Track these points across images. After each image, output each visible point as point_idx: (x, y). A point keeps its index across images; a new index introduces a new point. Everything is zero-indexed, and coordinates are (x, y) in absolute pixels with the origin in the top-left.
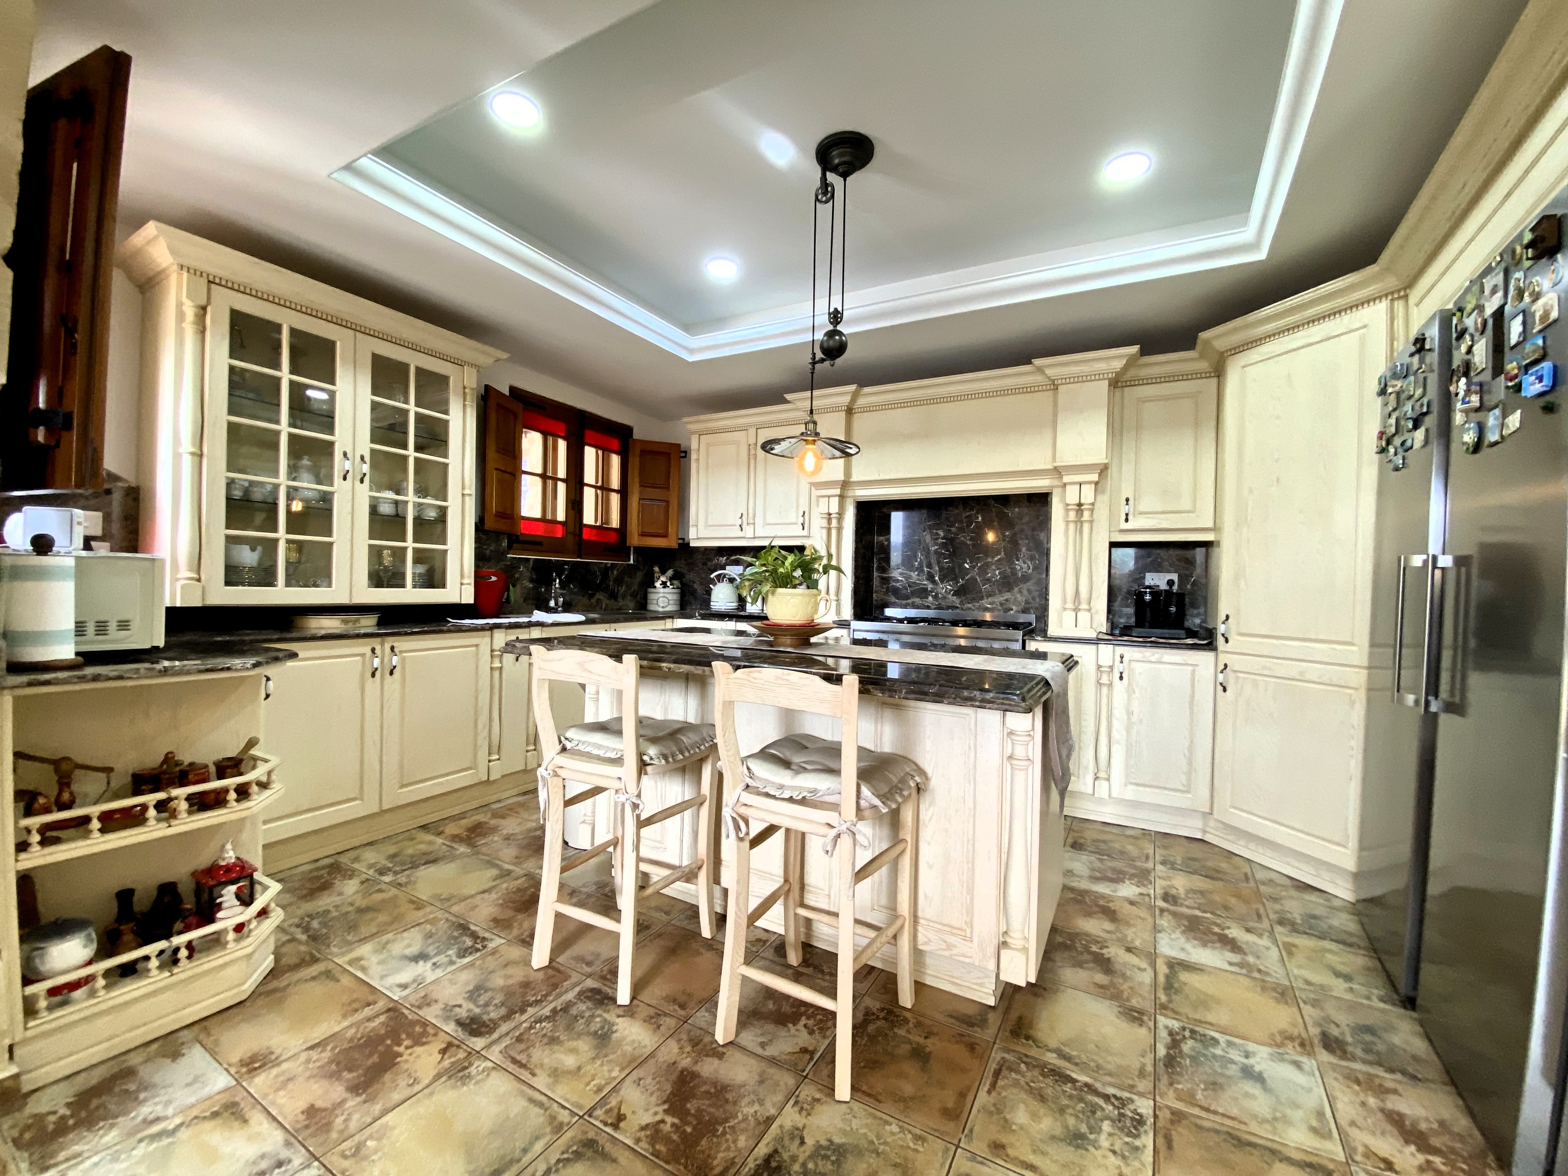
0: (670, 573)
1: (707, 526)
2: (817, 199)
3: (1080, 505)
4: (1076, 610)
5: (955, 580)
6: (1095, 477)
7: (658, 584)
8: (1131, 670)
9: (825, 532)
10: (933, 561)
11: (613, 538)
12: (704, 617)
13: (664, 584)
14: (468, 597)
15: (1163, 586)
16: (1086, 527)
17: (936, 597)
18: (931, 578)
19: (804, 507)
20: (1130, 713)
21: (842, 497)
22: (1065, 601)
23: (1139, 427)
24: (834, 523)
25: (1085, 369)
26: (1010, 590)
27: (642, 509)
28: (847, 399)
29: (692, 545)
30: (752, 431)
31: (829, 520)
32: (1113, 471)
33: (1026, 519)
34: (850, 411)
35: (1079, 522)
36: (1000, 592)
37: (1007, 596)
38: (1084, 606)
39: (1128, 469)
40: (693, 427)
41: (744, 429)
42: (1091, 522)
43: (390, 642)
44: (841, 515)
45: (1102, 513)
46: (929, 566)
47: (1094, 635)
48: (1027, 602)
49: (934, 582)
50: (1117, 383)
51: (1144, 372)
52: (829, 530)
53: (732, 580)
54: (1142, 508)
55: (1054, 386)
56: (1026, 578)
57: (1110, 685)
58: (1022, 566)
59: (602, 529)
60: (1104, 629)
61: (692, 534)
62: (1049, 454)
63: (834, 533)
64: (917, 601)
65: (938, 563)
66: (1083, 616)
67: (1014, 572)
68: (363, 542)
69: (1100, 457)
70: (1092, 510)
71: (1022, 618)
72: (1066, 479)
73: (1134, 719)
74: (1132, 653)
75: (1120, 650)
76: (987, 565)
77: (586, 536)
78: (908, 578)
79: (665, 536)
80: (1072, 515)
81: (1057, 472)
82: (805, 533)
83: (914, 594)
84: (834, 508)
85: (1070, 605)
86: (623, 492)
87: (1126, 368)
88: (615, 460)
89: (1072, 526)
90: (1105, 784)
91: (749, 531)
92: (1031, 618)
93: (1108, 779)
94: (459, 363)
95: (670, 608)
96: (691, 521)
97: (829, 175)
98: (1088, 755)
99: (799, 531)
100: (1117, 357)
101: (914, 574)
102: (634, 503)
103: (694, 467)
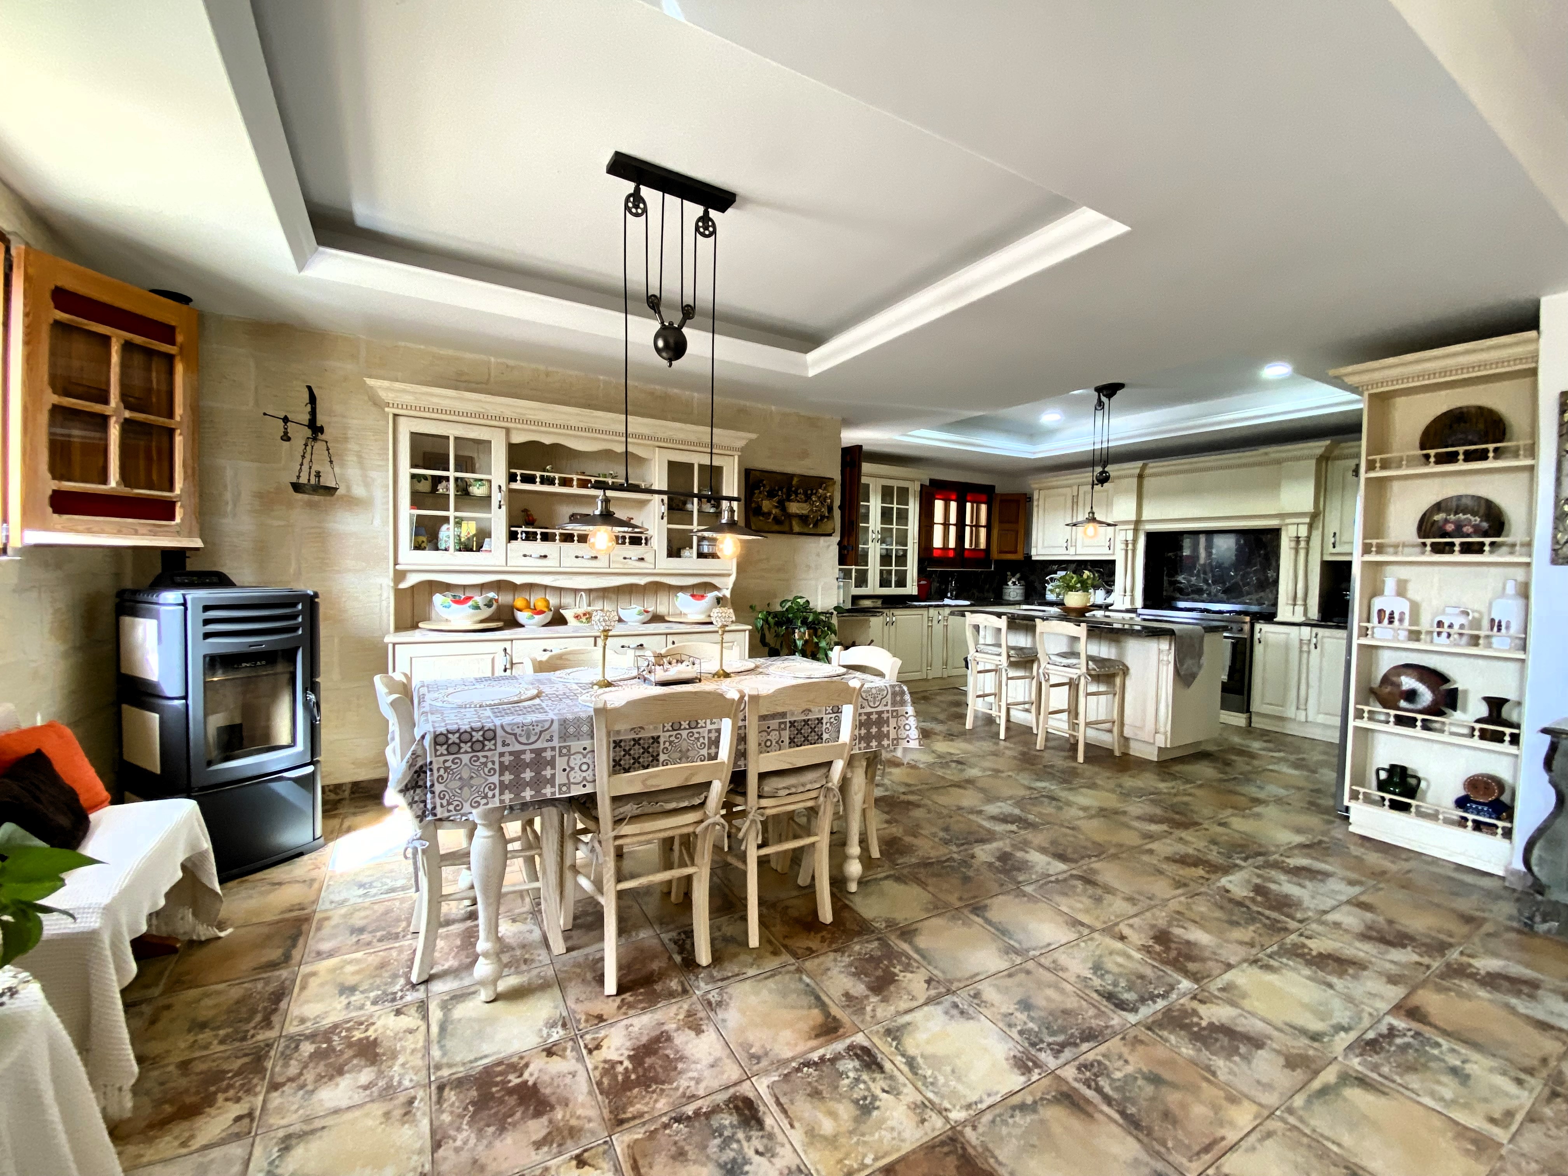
0: (1018, 575)
1: (1044, 547)
2: (1095, 409)
3: (1299, 537)
4: (1295, 605)
5: (1224, 583)
6: (1308, 521)
7: (1010, 583)
8: (1322, 643)
9: (1123, 552)
11: (982, 555)
12: (1040, 604)
13: (1014, 583)
14: (915, 592)
16: (1304, 552)
17: (1209, 594)
18: (1206, 581)
19: (1110, 536)
20: (1321, 669)
21: (1136, 531)
22: (1287, 599)
23: (1344, 486)
24: (1130, 546)
26: (1264, 591)
27: (1000, 536)
28: (1138, 471)
29: (1034, 558)
30: (1076, 488)
31: (1127, 545)
32: (1321, 516)
34: (1141, 477)
35: (1296, 549)
36: (1256, 592)
37: (1262, 594)
38: (1302, 603)
39: (1336, 514)
40: (1036, 486)
41: (1070, 486)
42: (1307, 549)
43: (892, 611)
44: (1135, 541)
45: (1315, 544)
46: (1205, 572)
49: (1208, 584)
50: (1320, 460)
51: (1346, 452)
52: (1127, 551)
54: (1345, 539)
57: (1309, 652)
58: (1271, 574)
59: (976, 550)
61: (1033, 552)
62: (1276, 504)
63: (1130, 551)
64: (1196, 597)
65: (1211, 571)
66: (1299, 609)
67: (1267, 578)
68: (878, 568)
69: (1310, 507)
70: (1306, 541)
72: (1289, 521)
73: (1324, 672)
74: (1325, 632)
75: (1322, 630)
76: (1248, 573)
77: (966, 553)
78: (1189, 581)
79: (1015, 552)
80: (1293, 544)
81: (1283, 516)
82: (1111, 552)
83: (1193, 592)
84: (1130, 537)
86: (988, 527)
87: (1327, 451)
88: (984, 508)
89: (1294, 551)
90: (1304, 713)
91: (1072, 551)
93: (1306, 710)
94: (913, 480)
95: (1018, 598)
96: (1033, 544)
97: (1103, 399)
98: (1293, 694)
99: (1107, 551)
100: (1319, 447)
101: (1193, 579)
102: (995, 533)
103: (1035, 509)
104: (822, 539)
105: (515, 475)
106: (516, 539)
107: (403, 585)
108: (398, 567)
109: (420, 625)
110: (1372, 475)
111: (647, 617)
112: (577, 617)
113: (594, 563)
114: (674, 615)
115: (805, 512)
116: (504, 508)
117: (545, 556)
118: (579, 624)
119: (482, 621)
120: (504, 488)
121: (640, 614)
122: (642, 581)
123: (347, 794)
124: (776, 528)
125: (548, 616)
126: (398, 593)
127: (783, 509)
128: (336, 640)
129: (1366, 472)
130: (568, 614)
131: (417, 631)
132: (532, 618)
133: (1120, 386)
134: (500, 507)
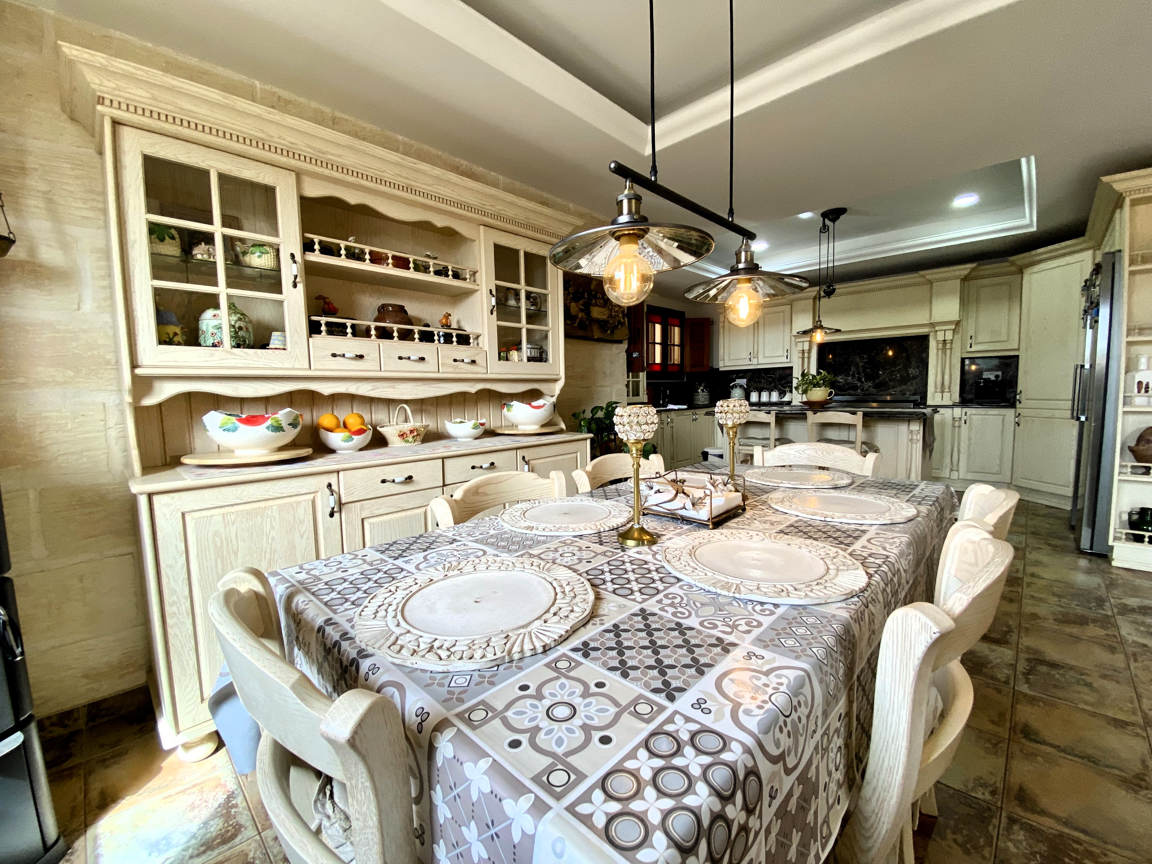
0: (703, 384)
1: (730, 360)
2: (820, 231)
3: (945, 341)
4: (942, 392)
5: (874, 380)
6: (953, 327)
7: (699, 390)
8: (971, 419)
9: (800, 360)
10: (861, 370)
11: (678, 369)
13: (702, 390)
14: (646, 400)
15: (993, 378)
16: (948, 351)
17: (862, 390)
18: (859, 380)
19: (787, 347)
20: (970, 439)
21: (811, 342)
22: (936, 388)
23: (978, 300)
24: (806, 355)
25: (948, 275)
27: (692, 353)
29: (720, 369)
31: (803, 354)
32: (964, 323)
33: (915, 347)
34: (815, 298)
35: (944, 349)
36: (900, 385)
37: (904, 387)
38: (947, 390)
39: (972, 322)
42: (951, 349)
44: (810, 351)
45: (957, 345)
46: (859, 373)
47: (951, 403)
48: (915, 390)
49: (862, 382)
50: (965, 279)
51: (982, 273)
52: (803, 358)
53: (741, 386)
54: (979, 340)
55: (930, 283)
56: (914, 378)
57: (959, 427)
58: (912, 371)
59: (674, 365)
60: (958, 401)
61: (721, 364)
62: (928, 317)
63: (806, 360)
64: (852, 392)
65: (864, 371)
66: (946, 395)
69: (955, 317)
70: (952, 343)
71: (913, 398)
72: (937, 328)
73: (972, 442)
74: (970, 411)
75: (965, 410)
76: (892, 372)
77: (669, 367)
78: (846, 380)
79: (702, 365)
80: (940, 346)
81: (932, 325)
82: (788, 360)
83: (849, 389)
84: (806, 348)
85: (939, 390)
86: (682, 345)
87: (970, 273)
88: (676, 330)
89: (940, 351)
90: (956, 473)
91: (754, 361)
92: (918, 398)
93: (958, 470)
95: (706, 403)
96: (721, 357)
97: (827, 222)
98: (947, 460)
99: (784, 359)
100: (965, 269)
101: (850, 378)
102: (687, 349)
103: (721, 330)
104: (615, 346)
105: (313, 243)
106: (320, 332)
107: (148, 401)
108: (138, 371)
109: (185, 460)
110: (1133, 268)
111: (480, 431)
112: (402, 435)
113: (420, 366)
114: (507, 427)
115: (605, 317)
116: (301, 286)
117: (361, 357)
118: (404, 444)
119: (281, 449)
120: (298, 258)
121: (475, 428)
122: (473, 388)
123: (81, 724)
124: (581, 333)
125: (367, 437)
126: (140, 412)
127: (588, 313)
128: (32, 495)
129: (1130, 266)
130: (389, 432)
131: (179, 470)
132: (349, 439)
133: (842, 211)
134: (295, 286)
